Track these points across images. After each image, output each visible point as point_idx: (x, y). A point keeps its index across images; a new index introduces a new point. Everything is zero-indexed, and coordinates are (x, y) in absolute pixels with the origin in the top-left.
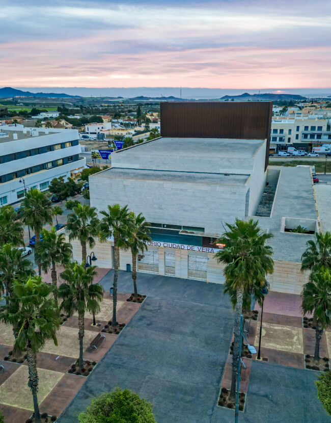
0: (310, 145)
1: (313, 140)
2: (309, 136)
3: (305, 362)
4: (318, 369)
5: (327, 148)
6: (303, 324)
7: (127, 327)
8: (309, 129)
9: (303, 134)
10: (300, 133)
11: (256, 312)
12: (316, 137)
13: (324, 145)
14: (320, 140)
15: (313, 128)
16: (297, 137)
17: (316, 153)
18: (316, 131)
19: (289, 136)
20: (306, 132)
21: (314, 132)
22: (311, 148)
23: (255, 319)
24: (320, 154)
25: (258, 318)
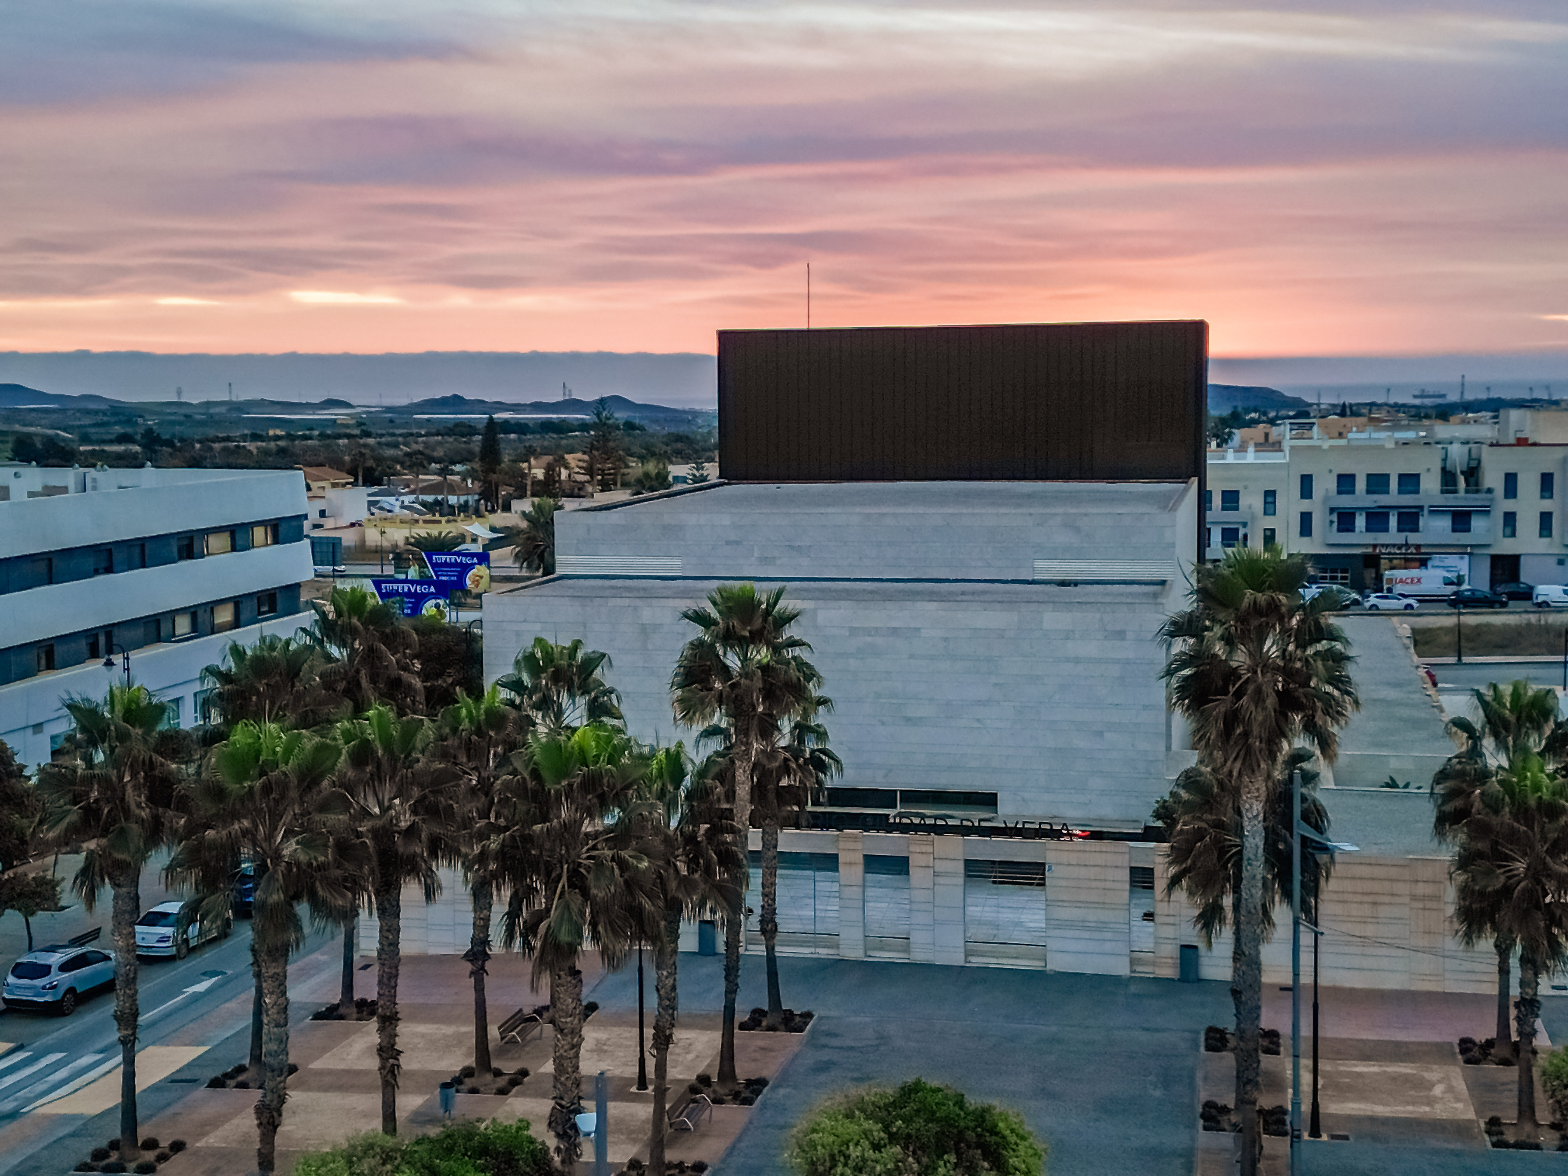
0: (1372, 561)
1: (1381, 538)
2: (1360, 521)
3: (1486, 1137)
4: (1537, 1147)
5: (1452, 576)
6: (1460, 1057)
7: (776, 1087)
8: (1361, 485)
9: (1332, 510)
10: (1316, 506)
11: (1273, 1035)
12: (1393, 521)
13: (1436, 561)
14: (1414, 538)
15: (1377, 483)
16: (1306, 524)
17: (1405, 596)
18: (1393, 497)
19: (1269, 522)
20: (1346, 501)
21: (1382, 500)
22: (1379, 578)
23: (1273, 1050)
24: (1424, 599)
25: (1282, 1049)
